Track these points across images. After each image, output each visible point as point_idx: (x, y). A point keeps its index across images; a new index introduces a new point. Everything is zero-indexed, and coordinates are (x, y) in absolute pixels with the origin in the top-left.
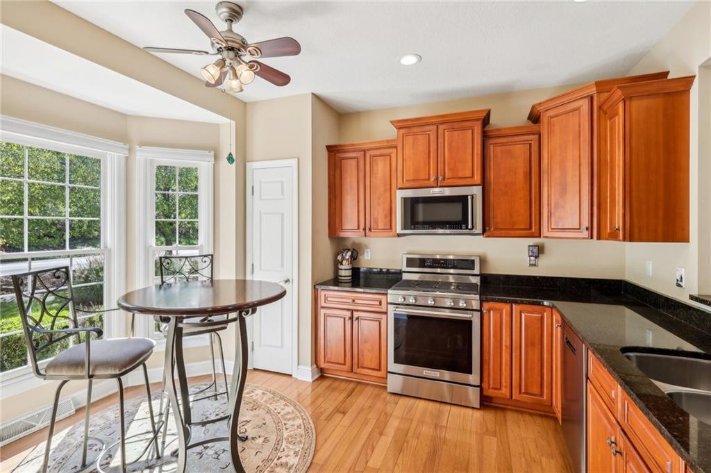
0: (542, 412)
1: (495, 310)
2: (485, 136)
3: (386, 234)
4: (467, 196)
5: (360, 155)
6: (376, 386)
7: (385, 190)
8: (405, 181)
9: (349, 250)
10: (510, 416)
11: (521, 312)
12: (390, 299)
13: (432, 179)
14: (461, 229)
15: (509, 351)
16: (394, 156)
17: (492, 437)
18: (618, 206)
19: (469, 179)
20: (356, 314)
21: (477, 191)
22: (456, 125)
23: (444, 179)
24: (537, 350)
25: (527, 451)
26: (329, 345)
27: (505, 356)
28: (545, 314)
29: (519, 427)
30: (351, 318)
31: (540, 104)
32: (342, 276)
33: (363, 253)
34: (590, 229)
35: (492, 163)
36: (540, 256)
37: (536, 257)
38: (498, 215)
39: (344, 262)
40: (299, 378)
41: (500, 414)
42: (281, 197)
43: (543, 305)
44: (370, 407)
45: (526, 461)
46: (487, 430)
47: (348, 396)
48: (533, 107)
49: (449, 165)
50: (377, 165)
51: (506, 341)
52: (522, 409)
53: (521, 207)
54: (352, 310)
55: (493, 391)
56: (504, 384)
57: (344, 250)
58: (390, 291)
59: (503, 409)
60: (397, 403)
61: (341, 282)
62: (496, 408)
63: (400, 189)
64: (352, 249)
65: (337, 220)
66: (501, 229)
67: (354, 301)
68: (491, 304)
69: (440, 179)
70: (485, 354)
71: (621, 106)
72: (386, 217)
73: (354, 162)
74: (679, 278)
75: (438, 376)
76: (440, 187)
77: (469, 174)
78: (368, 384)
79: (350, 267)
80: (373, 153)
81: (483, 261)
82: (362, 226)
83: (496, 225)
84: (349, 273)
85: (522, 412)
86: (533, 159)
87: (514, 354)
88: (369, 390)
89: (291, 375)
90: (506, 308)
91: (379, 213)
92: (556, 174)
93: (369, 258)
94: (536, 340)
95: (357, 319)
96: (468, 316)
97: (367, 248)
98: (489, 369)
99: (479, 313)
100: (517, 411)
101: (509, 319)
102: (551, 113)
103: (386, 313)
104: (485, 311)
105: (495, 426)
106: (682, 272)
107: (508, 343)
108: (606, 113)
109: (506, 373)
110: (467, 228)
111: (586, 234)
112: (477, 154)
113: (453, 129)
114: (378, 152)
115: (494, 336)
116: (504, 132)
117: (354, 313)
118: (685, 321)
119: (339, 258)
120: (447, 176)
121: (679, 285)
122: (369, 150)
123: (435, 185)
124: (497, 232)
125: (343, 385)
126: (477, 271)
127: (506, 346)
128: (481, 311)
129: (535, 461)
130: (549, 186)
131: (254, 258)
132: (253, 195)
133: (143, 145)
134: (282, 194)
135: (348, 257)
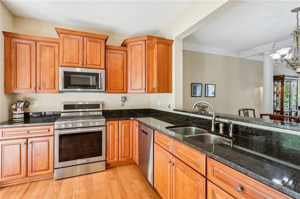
0: (130, 162)
1: (112, 124)
2: (106, 48)
3: (51, 91)
4: (98, 74)
6: (46, 179)
7: (51, 67)
8: (64, 62)
9: (22, 102)
10: (118, 169)
11: (122, 124)
12: (56, 127)
13: (81, 63)
14: (95, 89)
15: (117, 141)
16: (57, 48)
17: (114, 181)
18: (155, 80)
19: (99, 66)
21: (103, 72)
22: (92, 39)
23: (87, 64)
24: (128, 138)
25: (128, 180)
26: (6, 164)
27: (116, 144)
28: (131, 123)
29: (123, 172)
30: (27, 143)
31: (128, 39)
32: (16, 118)
33: (33, 103)
34: (145, 89)
35: (108, 60)
36: (126, 101)
37: (124, 102)
38: (111, 84)
39: (18, 109)
41: (114, 169)
43: (130, 120)
44: (43, 193)
45: (129, 184)
46: (111, 178)
47: (25, 193)
48: (125, 40)
49: (89, 58)
50: (45, 51)
51: (116, 137)
52: (122, 164)
53: (120, 80)
54: (27, 138)
55: (111, 160)
56: (115, 156)
57: (18, 102)
58: (56, 123)
59: (115, 167)
60: (61, 184)
62: (112, 168)
63: (61, 66)
64: (24, 101)
65: (13, 82)
66: (112, 90)
67: (28, 132)
68: (110, 122)
69: (85, 64)
70: (108, 145)
71: (156, 45)
72: (51, 82)
73: (27, 47)
74: (169, 105)
75: (85, 161)
76: (84, 68)
77: (99, 63)
78: (39, 180)
79: (23, 112)
80: (42, 43)
81: (103, 105)
82: (33, 86)
83: (110, 88)
84: (22, 116)
85: (122, 165)
86: (124, 61)
87: (119, 142)
88: (41, 184)
90: (116, 122)
91: (47, 79)
92: (134, 68)
93: (38, 106)
94: (128, 135)
95: (32, 142)
96: (101, 129)
98: (109, 151)
99: (105, 127)
100: (120, 166)
101: (117, 127)
102: (132, 44)
103: (53, 135)
104: (108, 126)
105: (114, 176)
106: (170, 103)
107: (117, 138)
108: (150, 48)
109: (116, 151)
110: (98, 89)
111: (144, 91)
112: (103, 55)
113: (91, 41)
114: (46, 44)
115: (111, 136)
116: (113, 48)
117: (29, 139)
118: (172, 118)
119: (14, 107)
120: (88, 63)
121: (169, 107)
122: (39, 41)
123: (82, 67)
124: (111, 91)
125: (19, 187)
126: (101, 109)
127: (116, 140)
128: (106, 126)
129: (132, 183)
130: (131, 72)
135: (21, 106)
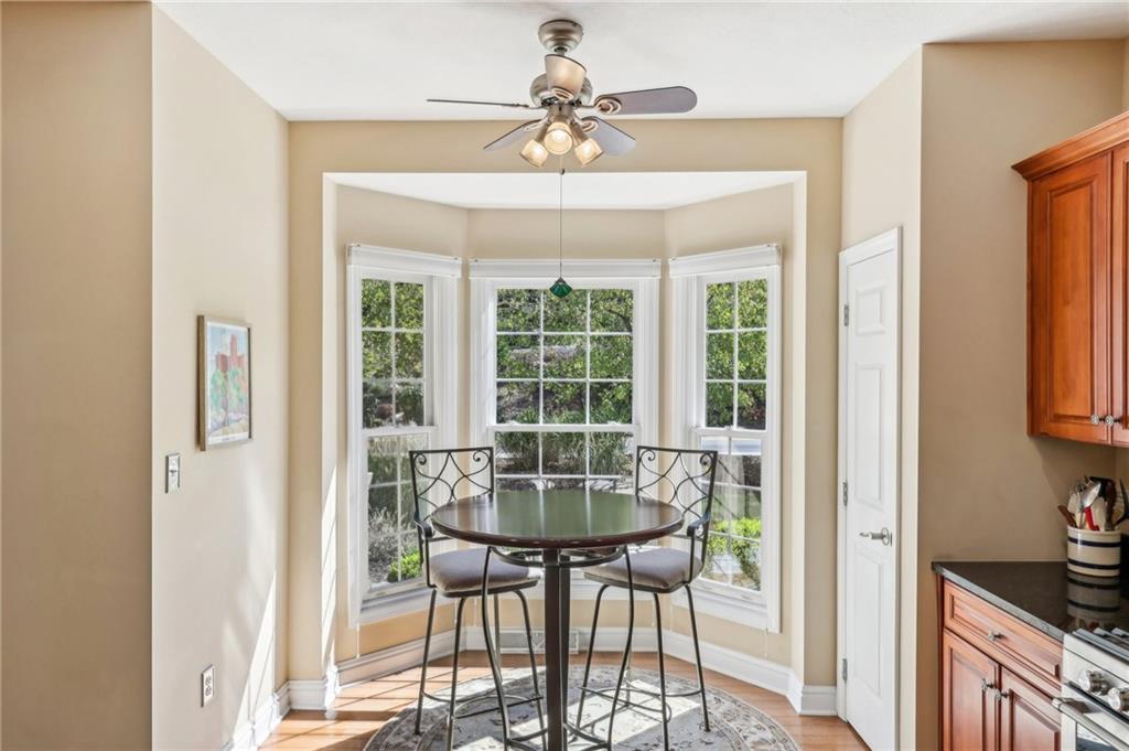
5: (1100, 168)
20: (1008, 682)
30: (997, 687)
32: (1076, 563)
42: (880, 327)
54: (1000, 665)
58: (1068, 638)
61: (1076, 583)
73: (1082, 197)
84: (1109, 556)
117: (1003, 673)
119: (1073, 502)
122: (1122, 148)
131: (849, 471)
132: (846, 324)
133: (680, 255)
134: (881, 321)
135: (1088, 503)
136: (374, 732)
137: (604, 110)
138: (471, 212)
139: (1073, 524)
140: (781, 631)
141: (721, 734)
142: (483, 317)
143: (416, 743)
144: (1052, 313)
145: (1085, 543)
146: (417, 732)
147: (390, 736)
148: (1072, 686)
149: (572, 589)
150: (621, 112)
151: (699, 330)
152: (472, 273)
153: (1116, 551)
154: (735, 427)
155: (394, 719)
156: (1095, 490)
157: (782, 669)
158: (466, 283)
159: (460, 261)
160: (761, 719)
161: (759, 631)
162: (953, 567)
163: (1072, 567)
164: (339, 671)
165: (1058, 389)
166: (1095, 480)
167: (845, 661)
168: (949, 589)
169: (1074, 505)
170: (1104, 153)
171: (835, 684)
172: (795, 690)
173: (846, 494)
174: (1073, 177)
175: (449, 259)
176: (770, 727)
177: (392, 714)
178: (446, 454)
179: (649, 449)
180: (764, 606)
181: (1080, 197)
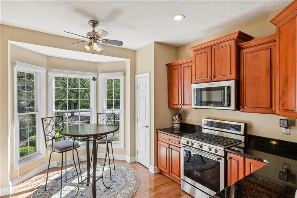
1: (234, 159)
3: (190, 107)
5: (179, 67)
8: (196, 79)
11: (250, 164)
12: (182, 142)
13: (209, 77)
20: (171, 147)
21: (232, 83)
22: (221, 45)
23: (215, 77)
26: (161, 158)
30: (169, 148)
33: (187, 116)
35: (244, 65)
36: (292, 127)
38: (248, 98)
40: (150, 171)
42: (145, 89)
49: (217, 69)
50: (186, 71)
54: (169, 144)
58: (182, 137)
61: (175, 130)
63: (194, 83)
65: (171, 100)
66: (251, 107)
67: (169, 140)
68: (232, 155)
69: (212, 77)
75: (203, 189)
76: (213, 82)
77: (228, 73)
80: (184, 65)
82: (180, 103)
84: (179, 125)
89: (148, 169)
90: (241, 159)
91: (187, 96)
93: (190, 119)
95: (171, 149)
97: (189, 113)
99: (224, 158)
101: (242, 166)
104: (228, 158)
113: (219, 48)
114: (186, 65)
120: (216, 75)
122: (182, 64)
123: (210, 81)
124: (248, 109)
131: (138, 115)
132: (137, 89)
133: (101, 73)
134: (145, 88)
135: (176, 118)
136: (31, 194)
137: (103, 42)
138: (48, 57)
139: (174, 121)
140: (124, 148)
141: (117, 170)
142: (52, 83)
143: (46, 193)
144: (172, 88)
145: (176, 124)
146: (45, 190)
147: (37, 194)
148: (183, 144)
149: (90, 146)
150: (107, 43)
151: (105, 89)
152: (49, 72)
153: (179, 124)
154: (113, 108)
155: (36, 190)
156: (177, 116)
157: (125, 155)
158: (47, 75)
159: (46, 69)
160: (123, 165)
161: (120, 149)
162: (159, 130)
163: (174, 128)
164: (12, 183)
165: (173, 100)
166: (177, 114)
167: (137, 151)
168: (159, 134)
169: (174, 118)
170: (179, 65)
171: (135, 156)
172: (128, 159)
173: (137, 120)
174: (175, 67)
175: (43, 68)
176: (126, 166)
177: (35, 189)
178: (51, 118)
179: (100, 114)
180: (120, 144)
181: (176, 71)
